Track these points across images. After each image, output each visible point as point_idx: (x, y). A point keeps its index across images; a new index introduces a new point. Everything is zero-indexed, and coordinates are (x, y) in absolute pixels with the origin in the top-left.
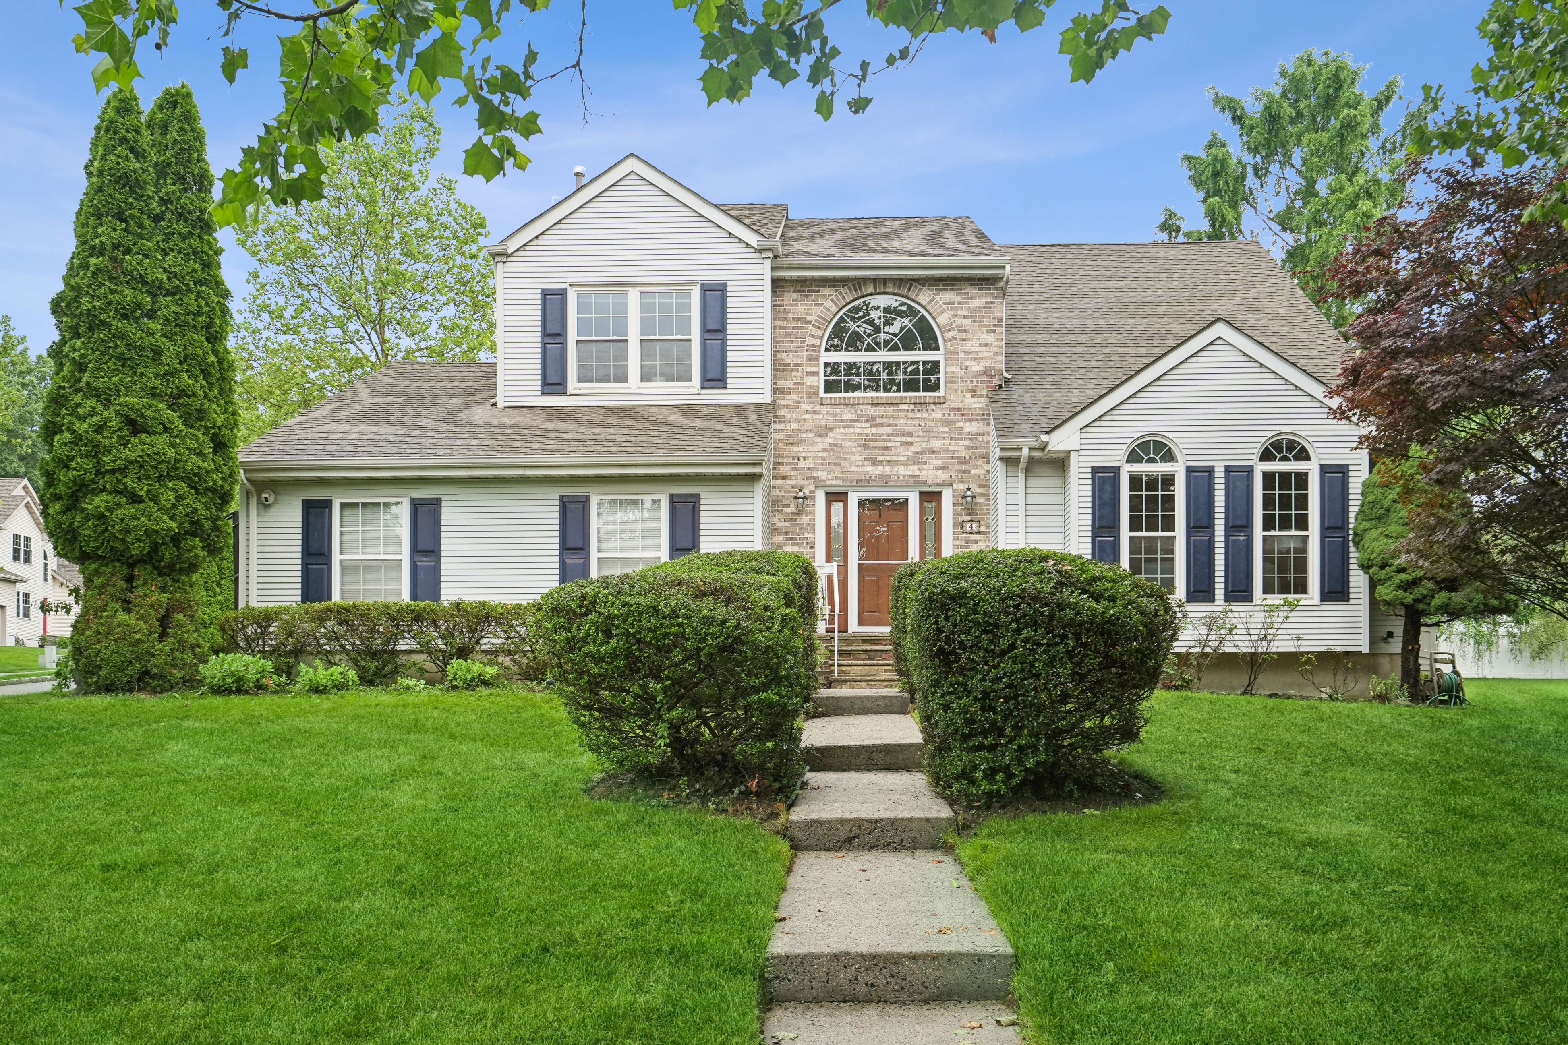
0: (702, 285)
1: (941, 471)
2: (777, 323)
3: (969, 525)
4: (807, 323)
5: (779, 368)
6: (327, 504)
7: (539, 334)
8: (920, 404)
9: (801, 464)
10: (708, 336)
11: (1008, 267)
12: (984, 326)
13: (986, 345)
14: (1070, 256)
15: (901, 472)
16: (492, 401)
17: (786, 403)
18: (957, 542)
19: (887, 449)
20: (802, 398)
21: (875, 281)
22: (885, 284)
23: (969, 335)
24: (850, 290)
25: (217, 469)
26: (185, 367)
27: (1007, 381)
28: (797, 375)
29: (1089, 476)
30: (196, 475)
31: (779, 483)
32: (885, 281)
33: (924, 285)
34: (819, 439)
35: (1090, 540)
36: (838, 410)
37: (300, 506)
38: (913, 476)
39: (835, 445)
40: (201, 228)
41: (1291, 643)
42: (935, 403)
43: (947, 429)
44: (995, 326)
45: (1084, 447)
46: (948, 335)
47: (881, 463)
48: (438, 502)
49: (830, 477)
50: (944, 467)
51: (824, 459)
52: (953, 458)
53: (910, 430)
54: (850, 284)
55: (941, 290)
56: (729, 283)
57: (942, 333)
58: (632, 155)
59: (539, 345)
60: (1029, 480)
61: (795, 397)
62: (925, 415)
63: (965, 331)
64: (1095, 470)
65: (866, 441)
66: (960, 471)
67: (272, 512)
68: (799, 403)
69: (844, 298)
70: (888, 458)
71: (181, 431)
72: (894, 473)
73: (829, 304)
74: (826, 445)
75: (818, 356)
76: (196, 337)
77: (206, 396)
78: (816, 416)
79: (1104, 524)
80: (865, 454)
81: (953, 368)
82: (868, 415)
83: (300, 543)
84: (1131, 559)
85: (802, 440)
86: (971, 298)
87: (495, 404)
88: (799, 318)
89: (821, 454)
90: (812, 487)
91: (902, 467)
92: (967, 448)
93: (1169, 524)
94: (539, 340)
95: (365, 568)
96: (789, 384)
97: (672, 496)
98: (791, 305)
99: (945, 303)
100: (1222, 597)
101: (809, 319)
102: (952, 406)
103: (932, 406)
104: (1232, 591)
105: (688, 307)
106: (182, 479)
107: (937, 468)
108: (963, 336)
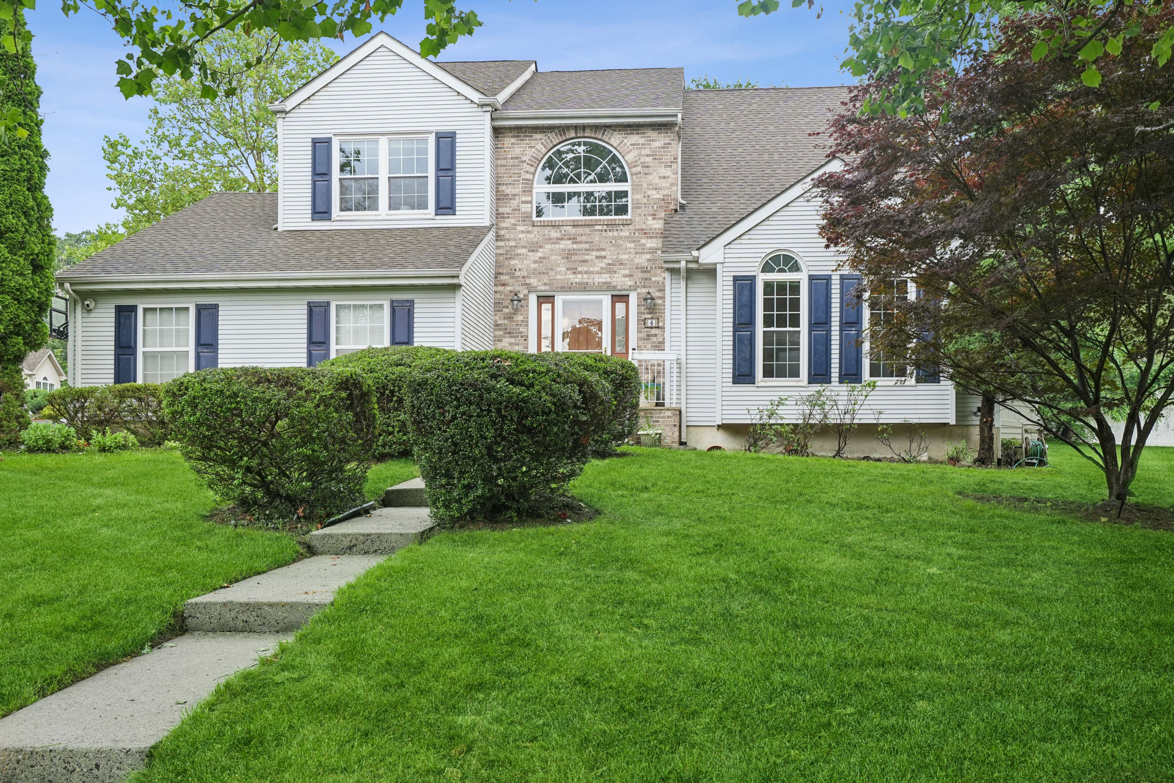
0: (437, 133)
1: (627, 279)
2: (499, 162)
3: (650, 321)
4: (522, 162)
5: (499, 197)
6: (133, 309)
7: (310, 174)
8: (611, 225)
9: (517, 273)
10: (441, 173)
11: (680, 116)
12: (663, 163)
13: (664, 177)
15: (596, 280)
16: (274, 226)
17: (505, 225)
18: (640, 335)
19: (585, 261)
20: (519, 221)
21: (576, 127)
22: (584, 130)
23: (651, 170)
24: (556, 135)
25: (35, 286)
26: (11, 210)
27: (682, 207)
28: (514, 203)
29: (732, 283)
30: (18, 290)
31: (500, 288)
32: (584, 127)
33: (615, 131)
34: (531, 254)
35: (731, 334)
36: (546, 231)
37: (114, 311)
38: (605, 283)
39: (544, 258)
41: (873, 416)
42: (623, 225)
43: (632, 245)
44: (671, 162)
45: (726, 260)
46: (634, 170)
47: (580, 273)
48: (216, 307)
49: (540, 284)
50: (631, 276)
51: (535, 270)
52: (637, 268)
53: (603, 246)
54: (556, 131)
55: (628, 134)
56: (457, 132)
57: (630, 168)
58: (382, 32)
59: (310, 182)
60: (689, 286)
61: (513, 221)
62: (615, 234)
63: (648, 167)
64: (736, 279)
65: (568, 255)
66: (643, 279)
67: (92, 315)
68: (516, 225)
69: (551, 142)
70: (586, 269)
71: (7, 258)
72: (591, 280)
73: (539, 146)
74: (537, 258)
75: (532, 187)
76: (19, 188)
77: (27, 231)
78: (529, 236)
79: (743, 321)
80: (567, 266)
81: (638, 196)
82: (570, 235)
83: (113, 339)
84: (764, 349)
85: (518, 255)
86: (653, 141)
87: (276, 229)
88: (516, 158)
89: (533, 266)
90: (526, 292)
91: (597, 276)
92: (649, 260)
93: (795, 321)
94: (310, 178)
95: (161, 357)
96: (508, 210)
97: (392, 302)
98: (510, 148)
99: (631, 145)
100: (837, 379)
101: (524, 158)
102: (637, 227)
103: (621, 227)
104: (845, 375)
105: (425, 151)
106: (8, 293)
107: (625, 276)
108: (646, 170)
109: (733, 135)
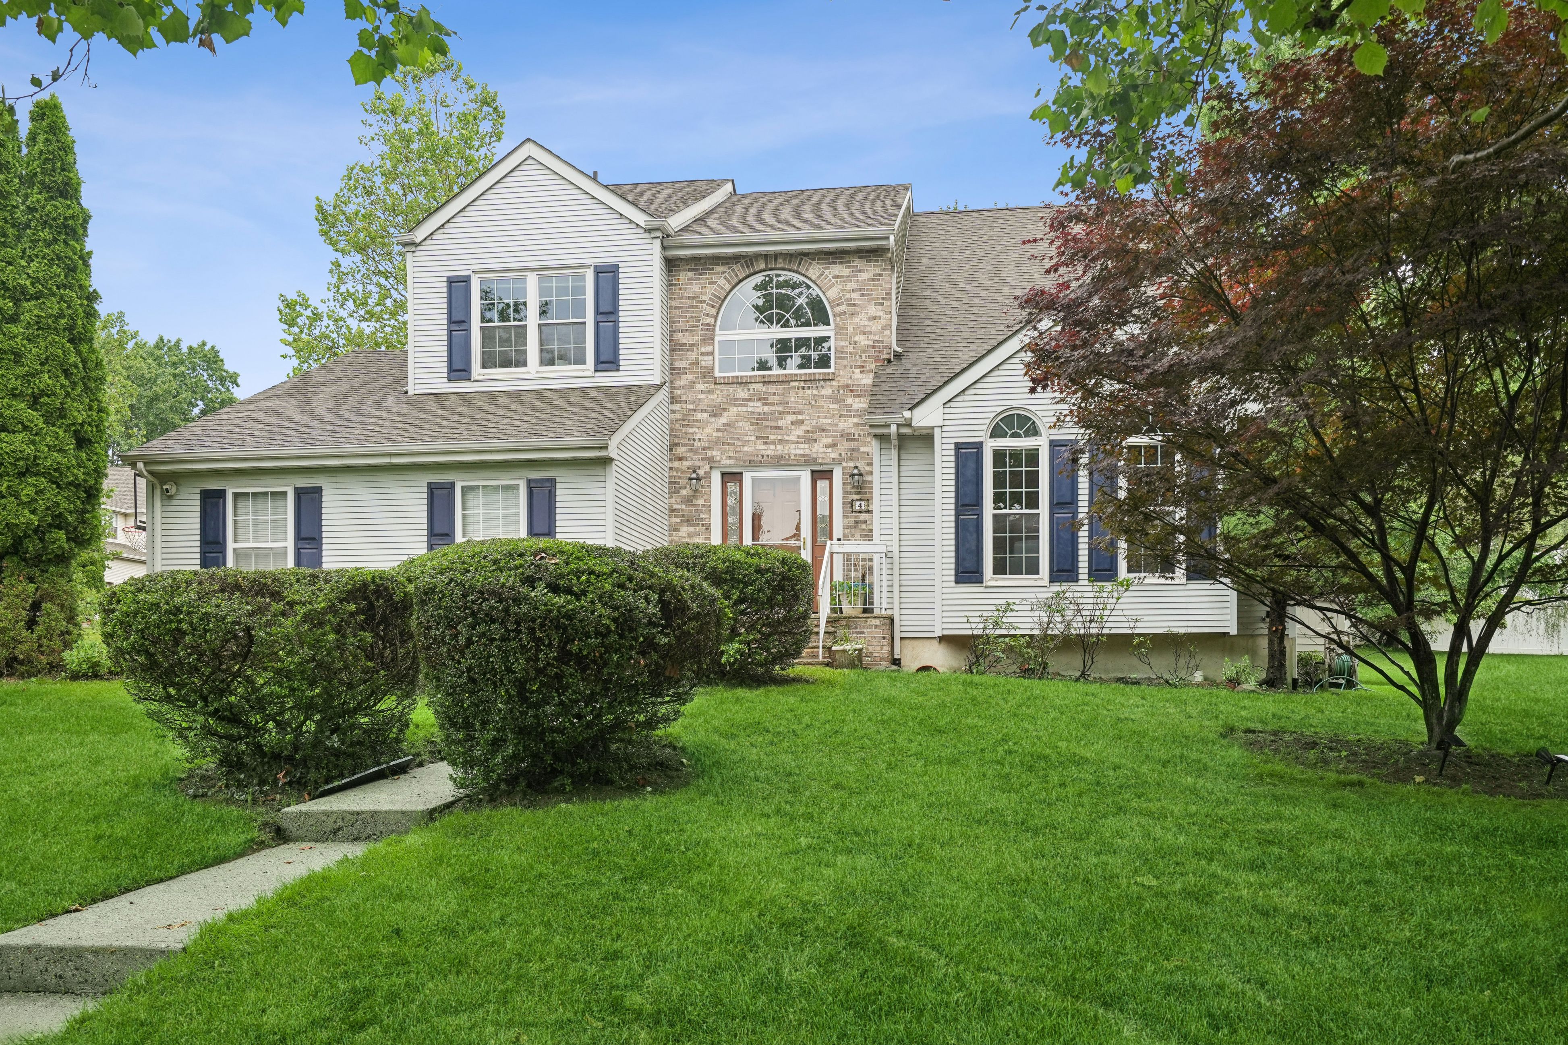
0: (595, 267)
1: (830, 449)
2: (673, 303)
3: (858, 504)
4: (701, 302)
5: (674, 348)
6: (222, 494)
7: (445, 322)
8: (810, 381)
9: (697, 444)
10: (601, 318)
11: (892, 238)
12: (872, 299)
13: (875, 318)
14: (1013, 221)
15: (792, 451)
16: (405, 389)
17: (682, 383)
18: (847, 522)
19: (779, 428)
20: (698, 378)
21: (766, 256)
22: (776, 259)
23: (858, 309)
24: (742, 267)
25: (79, 465)
26: (47, 367)
27: (898, 356)
28: (692, 355)
29: (953, 452)
30: (56, 470)
31: (676, 464)
32: (776, 256)
33: (813, 260)
34: (713, 419)
35: (953, 518)
36: (731, 389)
37: (198, 497)
38: (803, 455)
39: (729, 424)
40: (67, 234)
41: (1127, 625)
42: (824, 380)
43: (836, 406)
44: (883, 299)
45: (946, 423)
46: (838, 309)
47: (773, 442)
48: (318, 490)
49: (724, 457)
50: (834, 445)
51: (718, 439)
52: (842, 435)
53: (800, 408)
54: (743, 261)
55: (830, 263)
56: (621, 265)
57: (832, 307)
58: (529, 140)
59: (445, 332)
60: (903, 457)
61: (690, 378)
62: (815, 392)
63: (854, 305)
64: (958, 446)
65: (758, 420)
66: (849, 449)
67: (174, 502)
68: (694, 383)
69: (737, 275)
70: (779, 437)
71: (42, 429)
72: (786, 452)
73: (722, 282)
74: (720, 425)
75: (713, 334)
76: (57, 339)
77: (67, 395)
78: (711, 396)
79: (967, 502)
80: (758, 434)
81: (842, 344)
82: (760, 394)
83: (198, 532)
84: (994, 537)
85: (697, 421)
86: (860, 271)
87: (406, 392)
88: (694, 298)
89: (715, 434)
90: (707, 468)
91: (793, 446)
92: (857, 425)
93: (1033, 501)
94: (445, 327)
95: (257, 556)
96: (684, 364)
97: (529, 481)
98: (686, 284)
99: (834, 277)
100: (1086, 576)
101: (704, 297)
102: (841, 383)
103: (822, 383)
104: (1097, 570)
105: (582, 291)
106: (43, 475)
107: (827, 446)
108: (852, 310)
109: (968, 266)
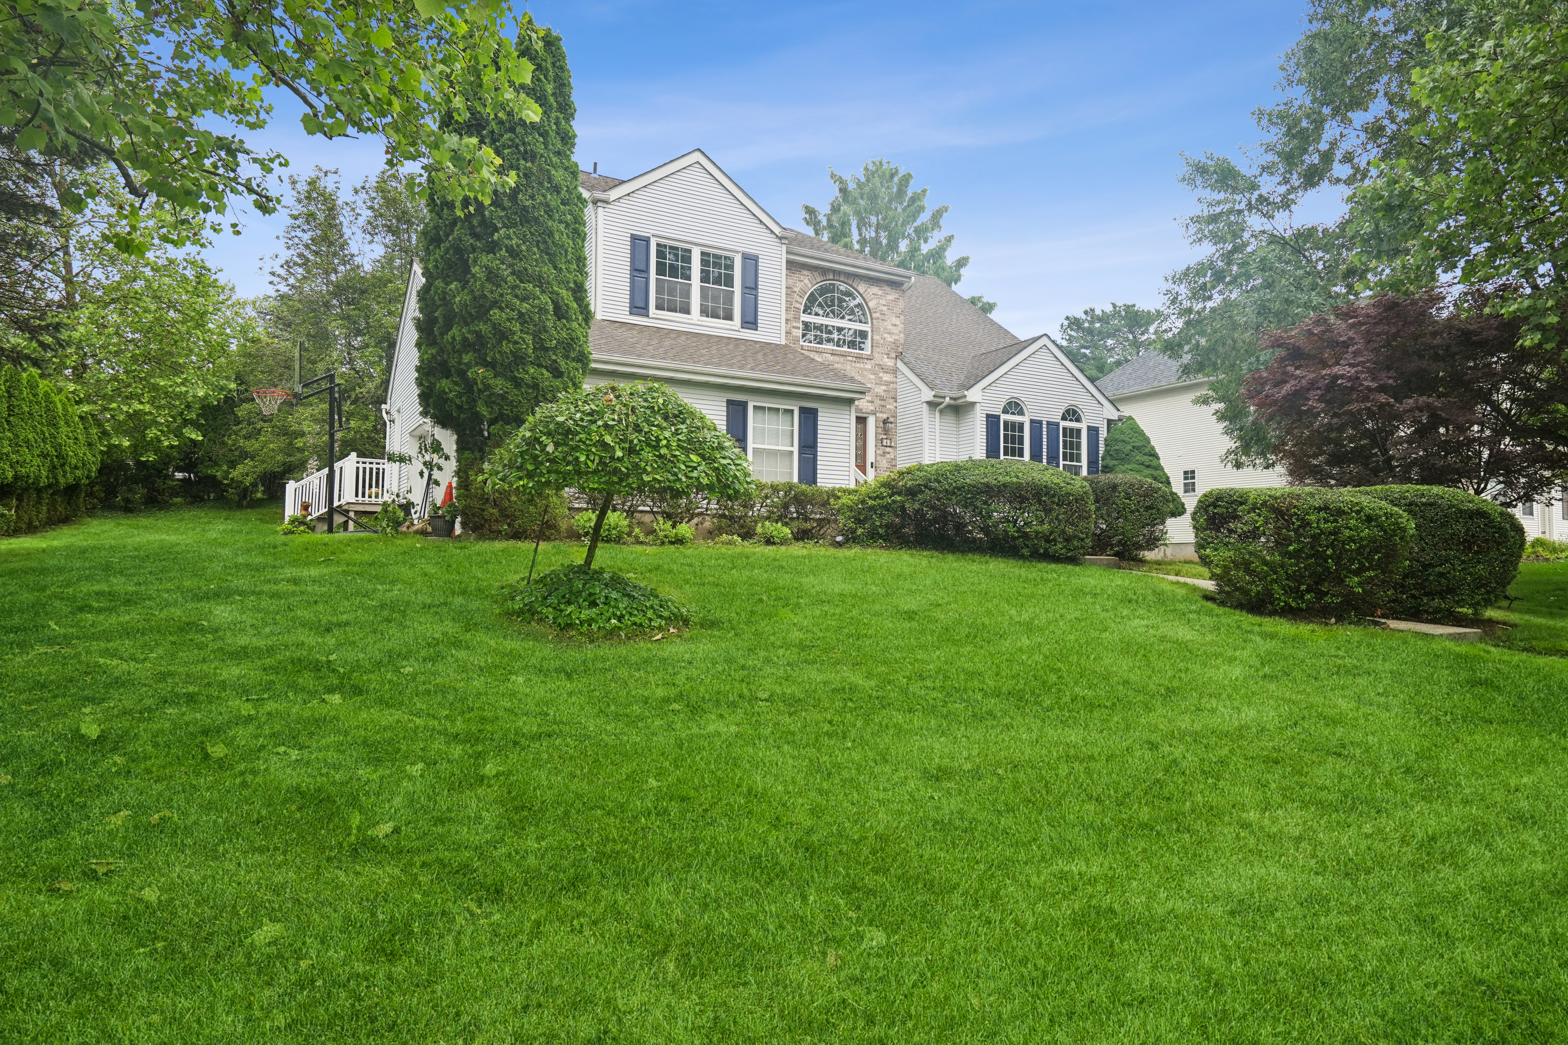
0: (742, 253)
1: (870, 404)
3: (885, 441)
7: (630, 268)
8: (856, 357)
10: (746, 291)
11: (910, 278)
12: (894, 313)
13: (895, 325)
18: (878, 452)
21: (835, 271)
22: (840, 275)
23: (886, 317)
24: (822, 274)
29: (985, 418)
32: (839, 272)
33: (860, 280)
36: (812, 355)
42: (865, 358)
43: (874, 377)
44: (899, 314)
46: (873, 315)
50: (872, 402)
52: (877, 396)
53: (855, 375)
54: (823, 271)
55: (872, 285)
56: (759, 256)
57: (870, 313)
58: (699, 150)
59: (630, 276)
62: (863, 366)
63: (883, 314)
64: (987, 416)
66: (881, 405)
69: (816, 279)
73: (812, 282)
75: (799, 316)
81: (875, 337)
86: (887, 294)
92: (885, 391)
94: (630, 272)
98: (797, 280)
99: (871, 294)
101: (795, 289)
102: (877, 363)
103: (864, 360)
105: (734, 268)
107: (869, 402)
108: (883, 317)
